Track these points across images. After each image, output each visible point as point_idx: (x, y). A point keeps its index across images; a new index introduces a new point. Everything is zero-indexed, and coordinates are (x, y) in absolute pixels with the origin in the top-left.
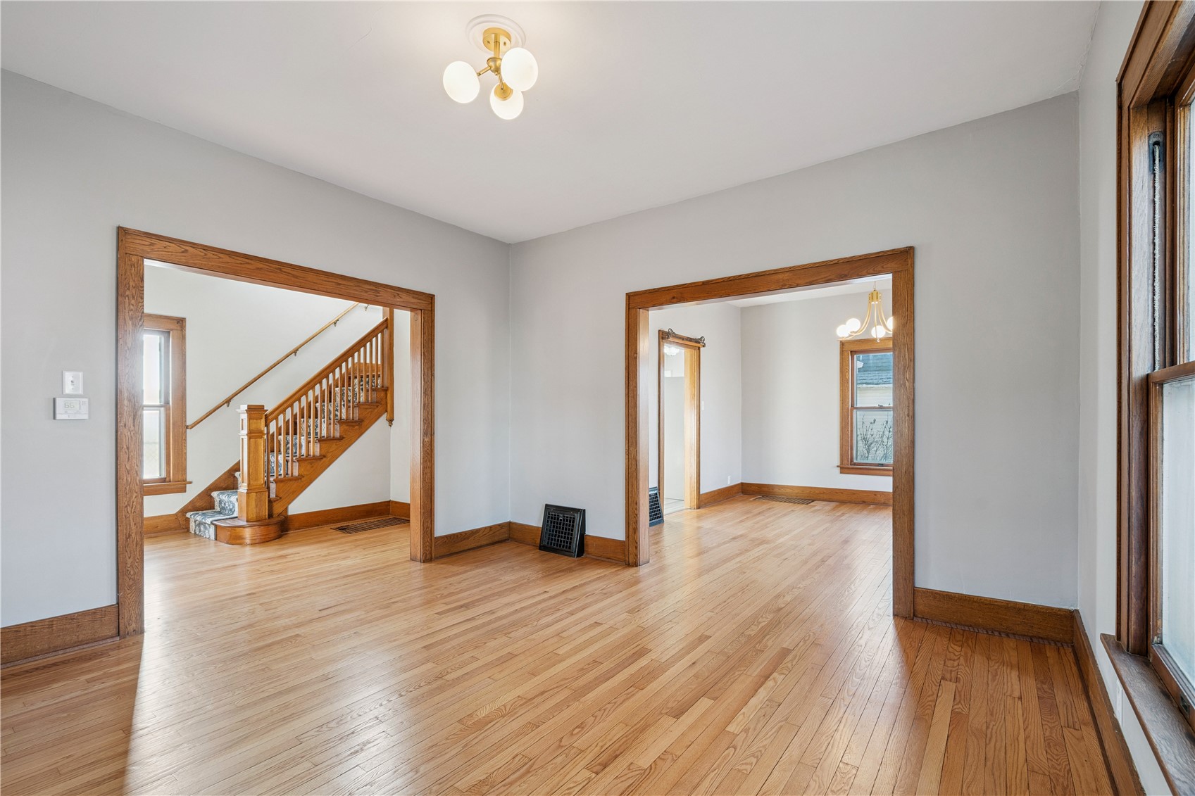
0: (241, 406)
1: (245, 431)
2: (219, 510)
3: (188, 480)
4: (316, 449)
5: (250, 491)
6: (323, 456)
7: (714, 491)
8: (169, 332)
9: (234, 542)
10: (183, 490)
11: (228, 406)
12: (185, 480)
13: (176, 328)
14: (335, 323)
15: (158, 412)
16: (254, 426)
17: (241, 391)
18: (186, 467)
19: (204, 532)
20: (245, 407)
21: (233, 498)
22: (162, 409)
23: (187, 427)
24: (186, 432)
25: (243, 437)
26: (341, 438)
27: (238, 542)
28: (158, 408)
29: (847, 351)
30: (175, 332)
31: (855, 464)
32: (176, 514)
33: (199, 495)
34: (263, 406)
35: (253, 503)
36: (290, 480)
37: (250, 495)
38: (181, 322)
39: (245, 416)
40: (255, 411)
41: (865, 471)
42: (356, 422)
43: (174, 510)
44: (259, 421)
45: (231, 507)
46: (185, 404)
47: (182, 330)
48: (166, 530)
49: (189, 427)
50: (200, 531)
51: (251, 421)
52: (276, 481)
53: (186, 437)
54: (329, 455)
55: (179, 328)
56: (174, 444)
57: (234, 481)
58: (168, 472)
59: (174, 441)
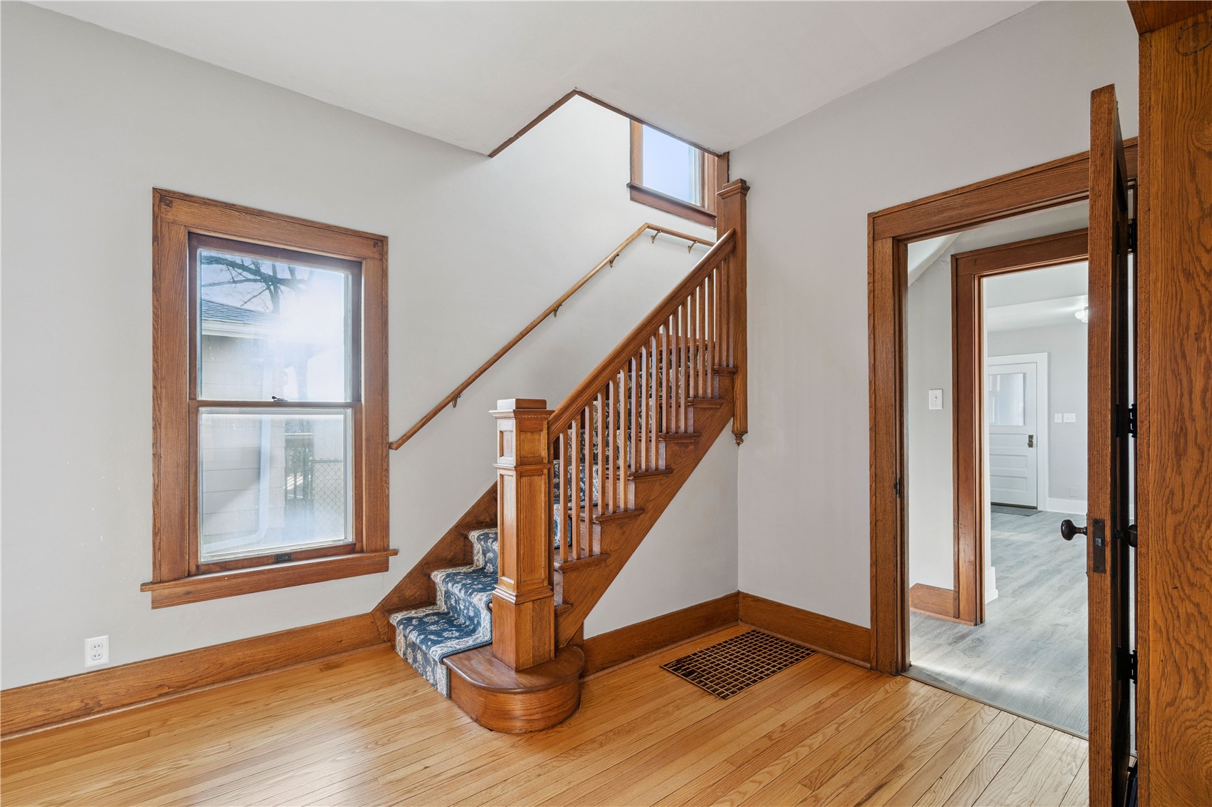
0: (500, 402)
1: (509, 460)
2: (444, 608)
3: (391, 548)
4: (627, 496)
5: (522, 599)
6: (640, 509)
8: (360, 263)
9: (493, 724)
10: (383, 567)
11: (455, 406)
12: (386, 549)
13: (371, 255)
14: (611, 262)
15: (342, 417)
16: (527, 447)
17: (477, 377)
18: (388, 522)
19: (425, 668)
20: (507, 405)
21: (479, 600)
22: (349, 411)
23: (390, 446)
24: (387, 455)
25: (503, 472)
26: (669, 470)
27: (503, 724)
28: (342, 410)
30: (370, 262)
32: (372, 614)
33: (410, 575)
34: (544, 402)
35: (527, 627)
36: (588, 565)
37: (522, 606)
38: (379, 243)
39: (509, 426)
40: (528, 412)
42: (691, 437)
43: (369, 606)
44: (537, 437)
45: (472, 614)
46: (387, 401)
47: (381, 260)
48: (355, 647)
49: (394, 446)
50: (415, 660)
51: (523, 436)
52: (563, 570)
53: (388, 465)
54: (650, 506)
55: (377, 256)
56: (368, 480)
57: (465, 546)
58: (358, 533)
59: (369, 473)
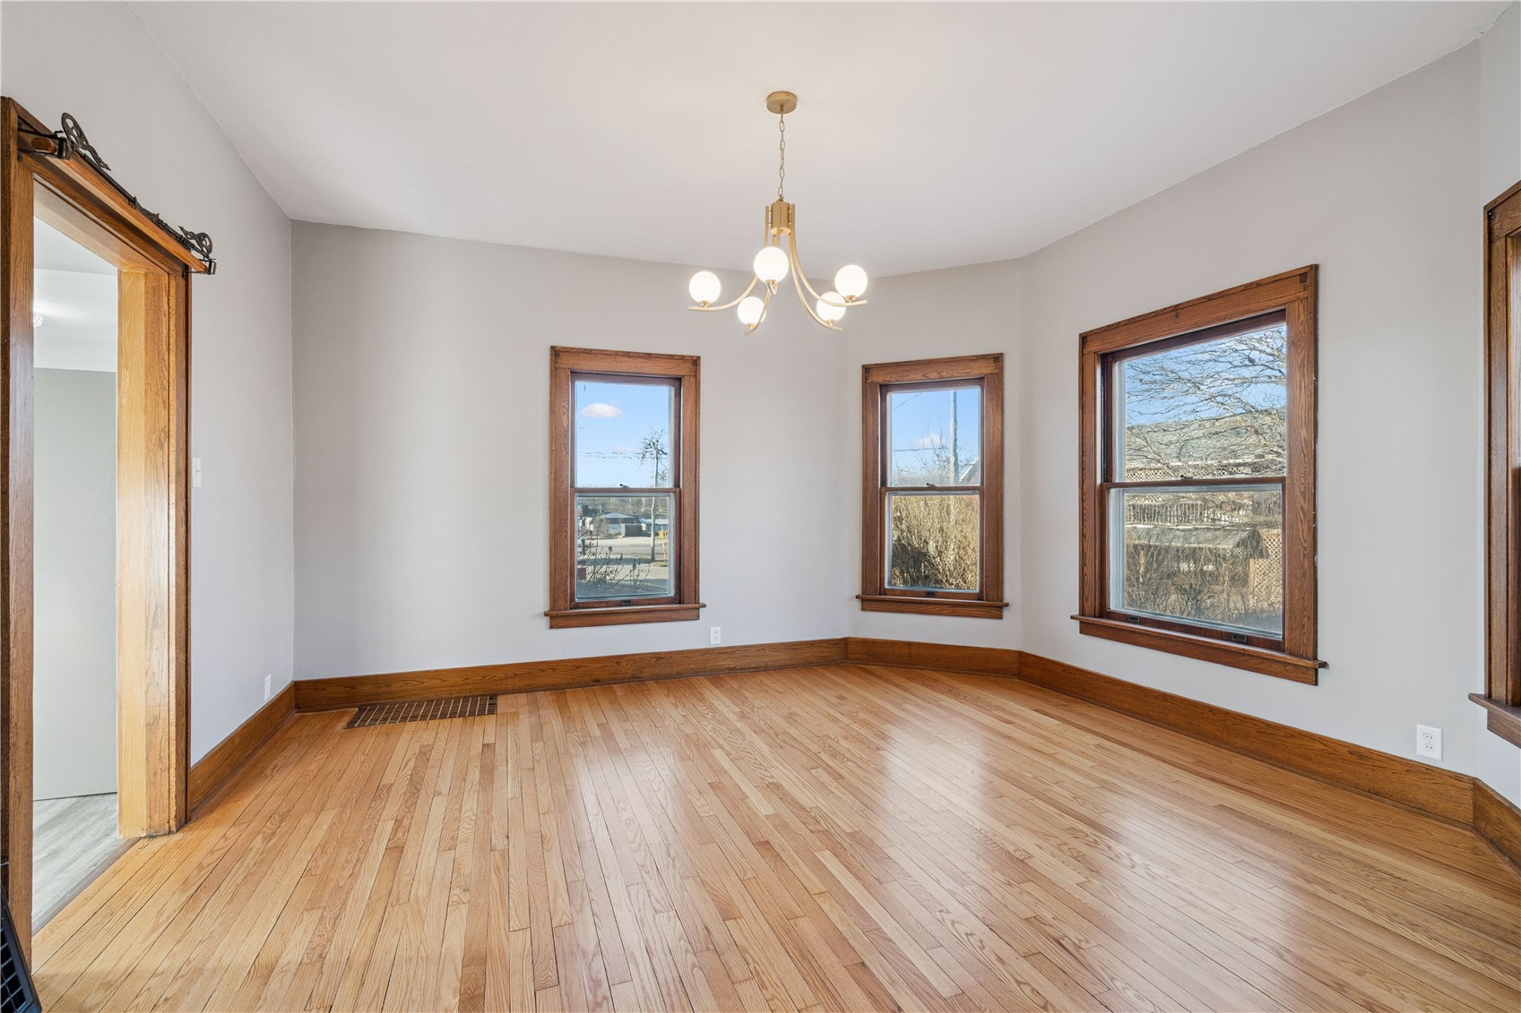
7: (230, 741)
29: (564, 369)
31: (577, 606)
41: (598, 619)
